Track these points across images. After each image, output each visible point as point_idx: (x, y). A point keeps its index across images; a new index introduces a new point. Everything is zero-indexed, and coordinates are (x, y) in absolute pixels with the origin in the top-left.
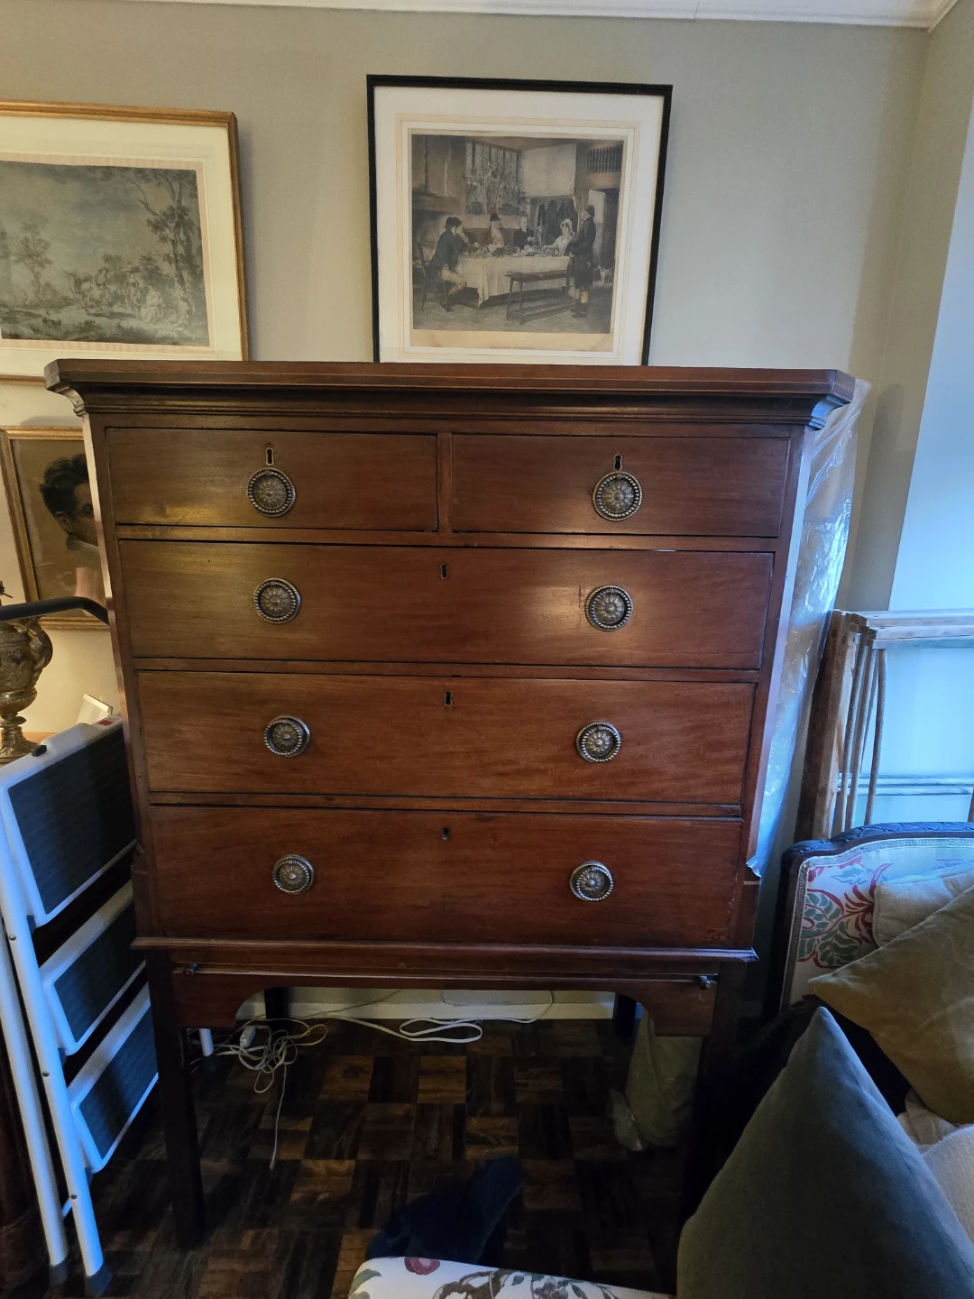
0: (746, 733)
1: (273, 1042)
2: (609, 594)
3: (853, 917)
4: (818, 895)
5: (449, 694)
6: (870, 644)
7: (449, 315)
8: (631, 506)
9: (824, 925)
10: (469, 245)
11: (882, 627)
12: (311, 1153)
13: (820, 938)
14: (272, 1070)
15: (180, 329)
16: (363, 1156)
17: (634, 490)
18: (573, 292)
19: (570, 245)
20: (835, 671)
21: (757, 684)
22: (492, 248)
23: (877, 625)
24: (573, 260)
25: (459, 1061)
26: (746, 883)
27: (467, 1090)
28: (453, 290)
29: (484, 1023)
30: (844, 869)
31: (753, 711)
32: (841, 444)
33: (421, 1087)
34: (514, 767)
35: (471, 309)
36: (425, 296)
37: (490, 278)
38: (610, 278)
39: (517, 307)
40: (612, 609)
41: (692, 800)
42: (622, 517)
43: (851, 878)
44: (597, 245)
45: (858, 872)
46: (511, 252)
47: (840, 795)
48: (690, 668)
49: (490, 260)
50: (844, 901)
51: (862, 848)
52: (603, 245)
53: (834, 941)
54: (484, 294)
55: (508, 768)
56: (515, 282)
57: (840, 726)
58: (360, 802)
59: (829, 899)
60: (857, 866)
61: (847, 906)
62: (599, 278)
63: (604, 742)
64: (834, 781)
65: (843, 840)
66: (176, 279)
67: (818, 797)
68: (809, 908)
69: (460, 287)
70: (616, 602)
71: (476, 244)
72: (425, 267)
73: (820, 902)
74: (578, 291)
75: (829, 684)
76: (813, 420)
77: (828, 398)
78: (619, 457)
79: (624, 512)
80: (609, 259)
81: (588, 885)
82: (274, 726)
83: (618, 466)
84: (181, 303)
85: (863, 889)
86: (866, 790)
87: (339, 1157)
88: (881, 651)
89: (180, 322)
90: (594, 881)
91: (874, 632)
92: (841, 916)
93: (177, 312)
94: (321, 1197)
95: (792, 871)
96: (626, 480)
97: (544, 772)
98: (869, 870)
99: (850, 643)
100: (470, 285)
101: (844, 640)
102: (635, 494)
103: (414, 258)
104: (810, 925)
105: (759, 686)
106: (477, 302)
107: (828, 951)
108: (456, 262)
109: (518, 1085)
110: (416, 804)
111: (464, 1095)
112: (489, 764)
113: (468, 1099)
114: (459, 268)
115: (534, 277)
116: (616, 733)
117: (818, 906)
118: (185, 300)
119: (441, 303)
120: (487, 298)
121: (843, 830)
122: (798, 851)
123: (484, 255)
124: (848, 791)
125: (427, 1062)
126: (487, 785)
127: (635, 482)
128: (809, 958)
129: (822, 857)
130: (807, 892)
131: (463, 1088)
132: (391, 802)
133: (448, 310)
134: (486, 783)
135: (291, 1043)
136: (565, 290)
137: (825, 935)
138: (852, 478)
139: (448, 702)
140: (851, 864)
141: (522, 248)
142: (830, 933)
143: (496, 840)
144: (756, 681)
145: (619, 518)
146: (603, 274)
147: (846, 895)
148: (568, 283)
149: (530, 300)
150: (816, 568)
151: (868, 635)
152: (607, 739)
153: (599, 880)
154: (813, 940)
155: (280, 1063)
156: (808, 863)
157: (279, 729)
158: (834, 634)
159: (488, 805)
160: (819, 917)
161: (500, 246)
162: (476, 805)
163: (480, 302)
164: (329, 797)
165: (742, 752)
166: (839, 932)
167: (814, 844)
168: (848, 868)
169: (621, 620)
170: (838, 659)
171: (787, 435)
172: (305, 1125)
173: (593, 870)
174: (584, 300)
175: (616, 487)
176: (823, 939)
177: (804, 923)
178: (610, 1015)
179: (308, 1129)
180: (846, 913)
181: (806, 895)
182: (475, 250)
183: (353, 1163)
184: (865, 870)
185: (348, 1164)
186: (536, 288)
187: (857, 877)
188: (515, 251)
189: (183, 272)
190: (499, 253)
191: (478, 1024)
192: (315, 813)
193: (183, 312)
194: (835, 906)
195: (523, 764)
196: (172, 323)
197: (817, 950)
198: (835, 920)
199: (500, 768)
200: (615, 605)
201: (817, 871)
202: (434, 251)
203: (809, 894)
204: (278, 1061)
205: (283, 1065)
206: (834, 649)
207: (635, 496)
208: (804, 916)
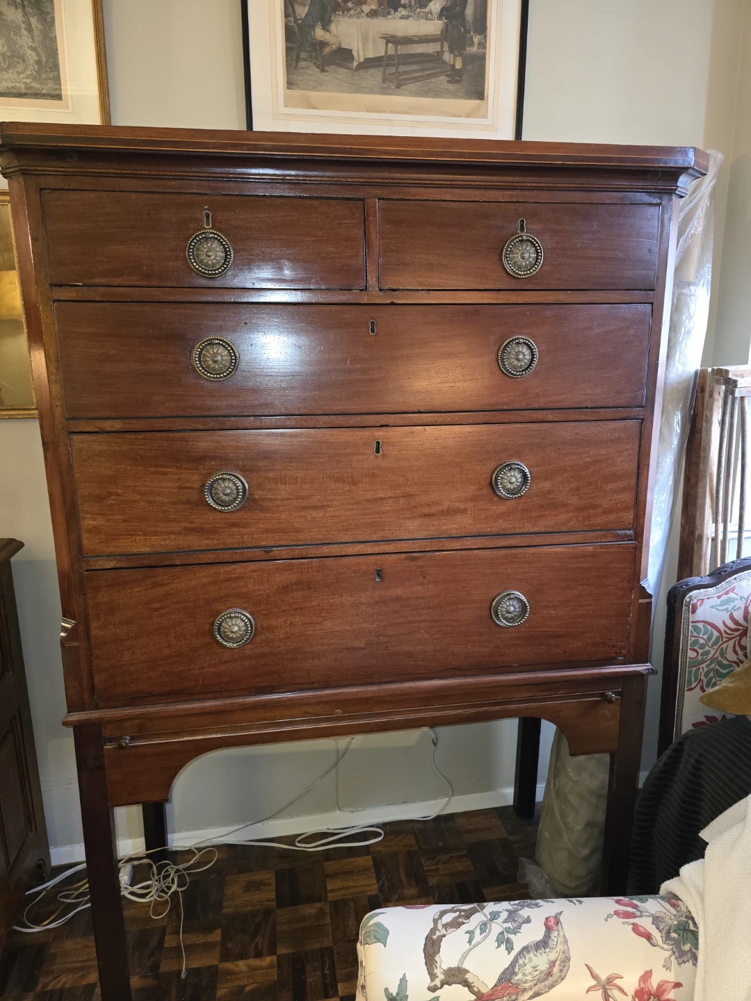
0: (635, 465)
1: (159, 873)
2: (518, 343)
3: (731, 643)
4: (700, 625)
5: (378, 443)
6: (733, 393)
7: (324, 77)
8: (535, 264)
9: (708, 652)
10: (343, 4)
11: (742, 376)
12: (226, 956)
13: (704, 665)
14: (166, 897)
15: (28, 81)
16: (283, 950)
17: (537, 250)
18: (447, 57)
19: (443, 10)
20: (704, 424)
21: (642, 420)
22: (366, 8)
23: (737, 376)
24: (446, 24)
25: (366, 861)
26: (641, 601)
27: (378, 882)
28: (327, 50)
29: (384, 826)
30: (720, 599)
31: (640, 445)
32: (701, 213)
33: (329, 887)
34: (440, 508)
35: (345, 71)
36: (298, 55)
37: (365, 40)
38: (483, 45)
39: (393, 70)
40: (521, 357)
41: (592, 529)
42: (528, 274)
43: (726, 607)
44: (469, 11)
45: (733, 600)
46: (386, 14)
47: (714, 540)
48: (587, 408)
49: (364, 21)
50: (722, 628)
51: (735, 579)
52: (475, 11)
53: (717, 667)
54: (360, 54)
55: (434, 509)
56: (390, 45)
57: (711, 474)
58: (297, 552)
59: (710, 628)
60: (732, 595)
61: (725, 632)
62: (472, 44)
63: (517, 479)
64: (709, 529)
65: (721, 575)
66: (23, 26)
67: (695, 545)
68: (693, 639)
69: (334, 47)
70: (524, 350)
71: (350, 4)
72: (297, 24)
73: (703, 632)
74: (452, 55)
75: (701, 438)
76: (679, 189)
77: (690, 171)
78: (523, 221)
79: (529, 270)
80: (481, 25)
81: (508, 612)
82: (213, 483)
83: (522, 229)
84: (29, 52)
85: (739, 615)
86: (736, 535)
87: (259, 955)
88: (742, 398)
89: (28, 72)
90: (512, 607)
91: (735, 382)
92: (721, 642)
93: (24, 61)
94: (248, 989)
95: (677, 605)
96: (530, 241)
97: (464, 511)
98: (741, 598)
99: (716, 396)
100: (343, 46)
101: (711, 395)
102: (537, 253)
103: (286, 15)
104: (695, 654)
105: (645, 422)
106: (352, 63)
107: (711, 678)
108: (330, 22)
109: (428, 871)
110: (350, 550)
111: (377, 886)
112: (416, 506)
113: (381, 890)
114: (333, 27)
115: (408, 40)
116: (527, 470)
117: (701, 636)
118: (34, 49)
119: (315, 64)
120: (362, 60)
121: (719, 566)
122: (681, 587)
123: (358, 15)
124: (720, 537)
125: (330, 866)
126: (413, 527)
127: (537, 243)
128: (696, 686)
129: (702, 590)
130: (691, 624)
131: (374, 881)
132: (326, 550)
133: (323, 71)
134: (412, 525)
135: (181, 871)
136: (439, 54)
137: (708, 662)
138: (711, 244)
139: (378, 451)
140: (727, 593)
141: (396, 10)
142: (713, 660)
143: (425, 578)
144: (642, 417)
145: (525, 275)
146: (476, 39)
147: (724, 623)
148: (442, 47)
149: (406, 64)
150: (683, 329)
151: (731, 385)
152: (519, 476)
153: (517, 606)
154: (699, 669)
155: (173, 889)
156: (690, 597)
157: (219, 484)
158: (703, 390)
159: (415, 546)
160: (702, 646)
161: (374, 7)
162: (404, 546)
163: (355, 64)
164: (267, 549)
165: (633, 481)
166: (720, 658)
167: (695, 580)
168: (724, 597)
169: (528, 367)
170: (706, 412)
171: (659, 201)
172: (216, 936)
173: (512, 596)
174: (458, 66)
175: (522, 247)
176: (707, 666)
177: (691, 654)
178: (510, 802)
179: (219, 938)
180: (725, 639)
181: (690, 627)
182: (349, 10)
183: (274, 958)
184: (739, 598)
185: (268, 960)
186: (410, 52)
187: (733, 605)
188: (389, 13)
189: (31, 19)
190: (373, 14)
191: (377, 827)
192: (252, 566)
193: (32, 62)
194: (716, 634)
195: (446, 505)
196: (19, 73)
197: (703, 677)
198: (716, 647)
199: (426, 510)
200: (523, 354)
201: (698, 604)
202: (307, 9)
203: (693, 626)
204: (169, 888)
205: (175, 893)
206: (703, 404)
207: (538, 256)
208: (689, 647)
